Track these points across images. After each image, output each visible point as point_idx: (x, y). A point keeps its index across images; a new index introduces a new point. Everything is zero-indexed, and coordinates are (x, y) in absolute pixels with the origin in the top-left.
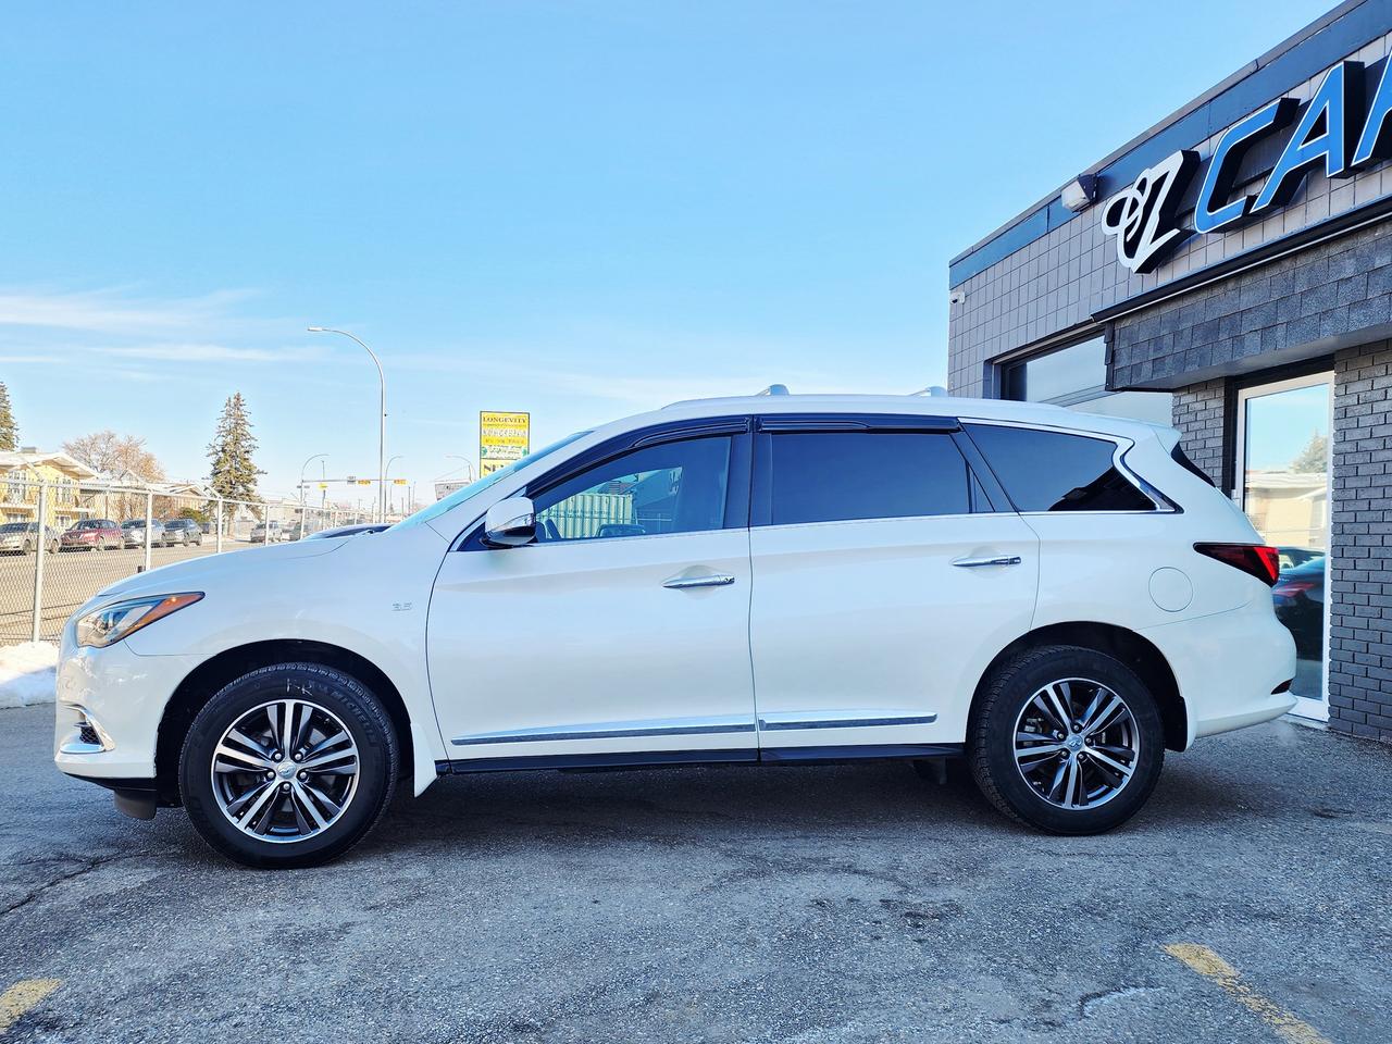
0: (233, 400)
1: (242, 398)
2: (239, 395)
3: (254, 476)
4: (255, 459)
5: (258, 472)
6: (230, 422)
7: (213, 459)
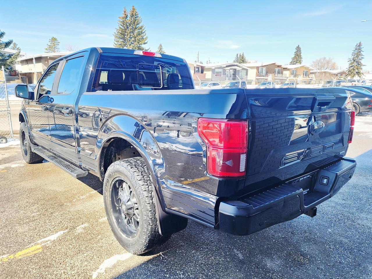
0: (358, 44)
1: (361, 43)
2: (360, 42)
3: (361, 67)
4: (363, 62)
5: (363, 66)
6: (356, 52)
7: (349, 63)
